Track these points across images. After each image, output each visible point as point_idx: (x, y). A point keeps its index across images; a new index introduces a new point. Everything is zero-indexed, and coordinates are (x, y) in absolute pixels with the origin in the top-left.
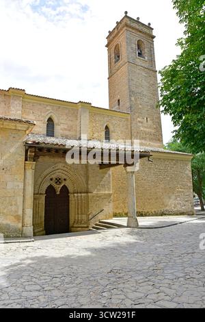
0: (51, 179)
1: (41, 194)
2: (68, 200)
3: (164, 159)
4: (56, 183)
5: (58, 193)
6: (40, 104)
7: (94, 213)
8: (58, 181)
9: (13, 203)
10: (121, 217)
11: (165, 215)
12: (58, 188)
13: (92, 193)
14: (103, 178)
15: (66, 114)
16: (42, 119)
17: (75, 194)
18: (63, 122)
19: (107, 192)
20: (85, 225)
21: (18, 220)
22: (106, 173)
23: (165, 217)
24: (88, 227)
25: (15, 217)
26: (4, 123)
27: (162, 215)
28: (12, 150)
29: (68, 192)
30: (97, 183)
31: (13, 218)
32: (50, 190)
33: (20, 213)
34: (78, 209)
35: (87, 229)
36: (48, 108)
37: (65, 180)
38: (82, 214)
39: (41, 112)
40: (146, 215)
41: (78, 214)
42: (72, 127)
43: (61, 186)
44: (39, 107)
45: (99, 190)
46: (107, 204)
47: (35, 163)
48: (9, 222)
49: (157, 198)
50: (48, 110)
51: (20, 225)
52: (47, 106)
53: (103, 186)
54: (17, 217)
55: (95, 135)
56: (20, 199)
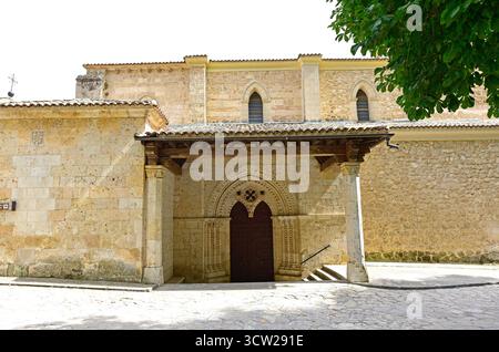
0: (239, 193)
1: (221, 217)
2: (271, 227)
3: (483, 142)
4: (248, 198)
5: (251, 216)
6: (236, 73)
7: (311, 251)
8: (251, 195)
9: (129, 230)
10: (375, 261)
11: (491, 262)
12: (252, 207)
13: (306, 214)
14: (328, 187)
15: (281, 83)
16: (240, 96)
17: (280, 218)
18: (273, 95)
19: (337, 213)
20: (296, 272)
21: (136, 255)
22: (334, 178)
23: (490, 266)
24: (300, 275)
25: (131, 251)
26: (112, 111)
27: (481, 263)
28: (126, 150)
29: (270, 213)
30: (317, 197)
31: (128, 253)
32: (239, 210)
33: (139, 245)
34: (286, 242)
35: (297, 279)
36: (249, 77)
37: (262, 193)
38: (292, 252)
39: (238, 85)
40: (437, 261)
41: (287, 251)
42: (291, 102)
43: (256, 203)
44: (234, 77)
45: (321, 210)
46: (338, 235)
47: (159, 167)
48: (123, 259)
49: (466, 226)
50: (249, 80)
51: (139, 265)
52: (247, 73)
53: (329, 202)
54: (134, 252)
55: (336, 111)
56: (138, 225)
